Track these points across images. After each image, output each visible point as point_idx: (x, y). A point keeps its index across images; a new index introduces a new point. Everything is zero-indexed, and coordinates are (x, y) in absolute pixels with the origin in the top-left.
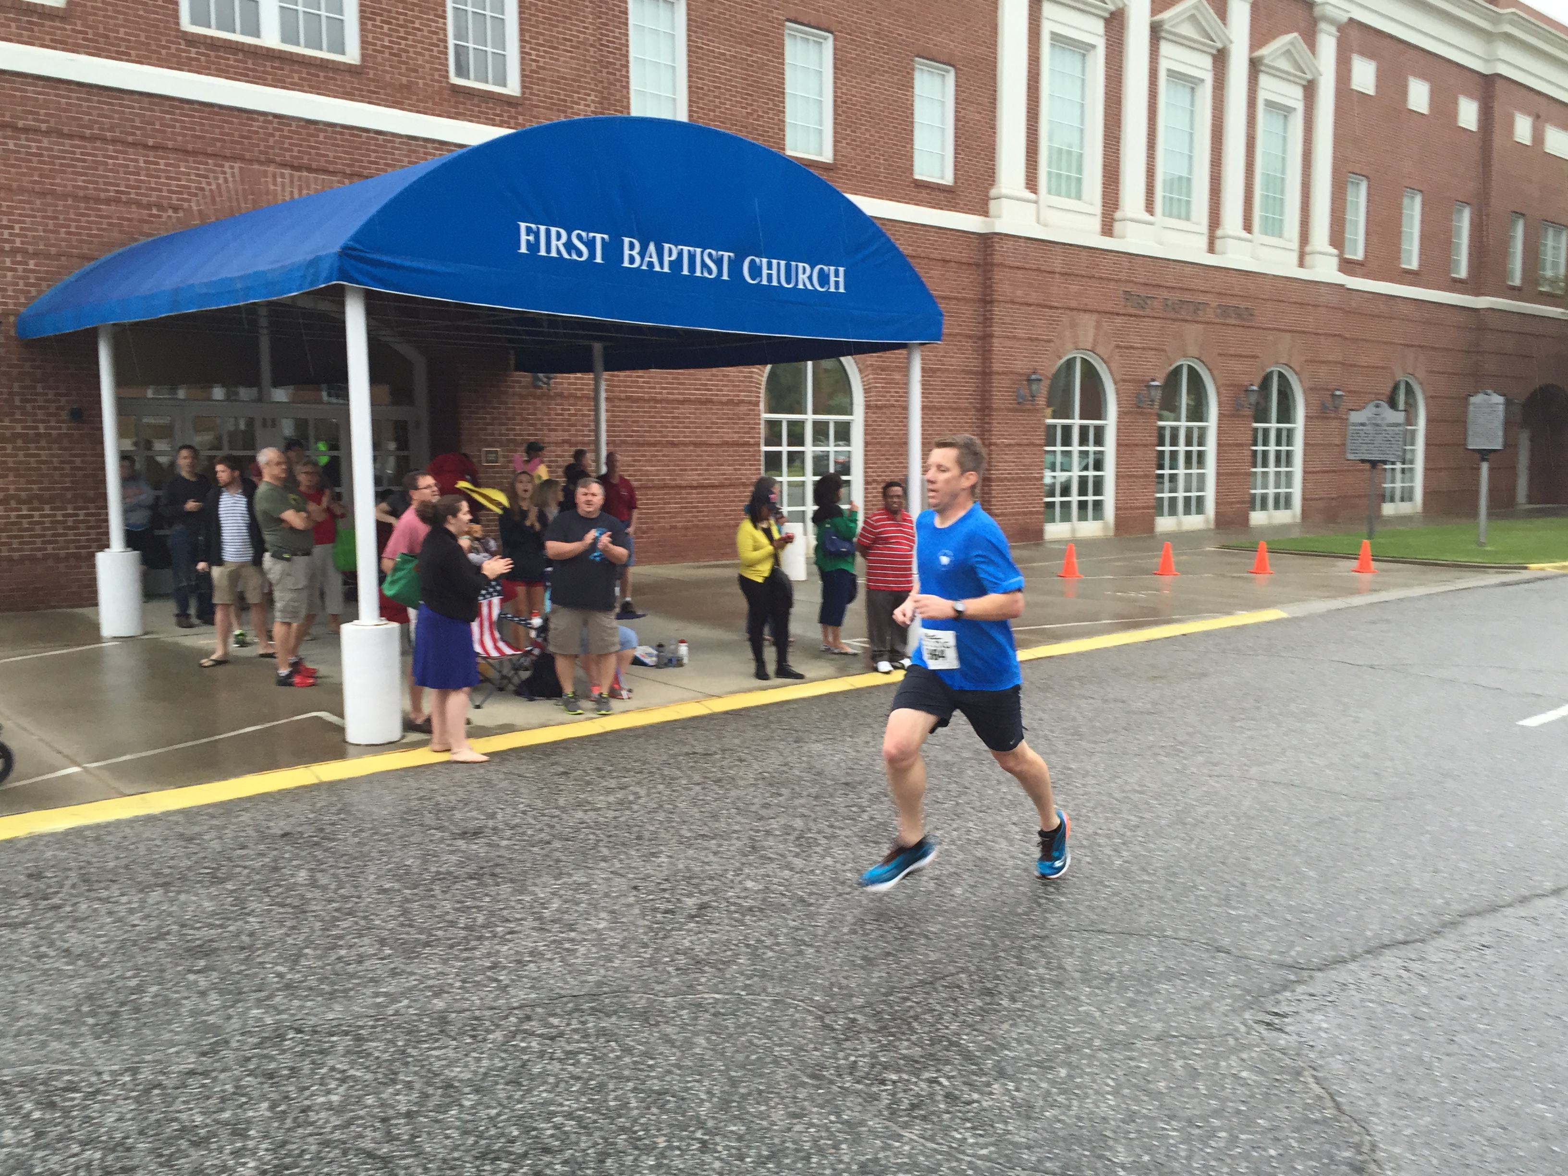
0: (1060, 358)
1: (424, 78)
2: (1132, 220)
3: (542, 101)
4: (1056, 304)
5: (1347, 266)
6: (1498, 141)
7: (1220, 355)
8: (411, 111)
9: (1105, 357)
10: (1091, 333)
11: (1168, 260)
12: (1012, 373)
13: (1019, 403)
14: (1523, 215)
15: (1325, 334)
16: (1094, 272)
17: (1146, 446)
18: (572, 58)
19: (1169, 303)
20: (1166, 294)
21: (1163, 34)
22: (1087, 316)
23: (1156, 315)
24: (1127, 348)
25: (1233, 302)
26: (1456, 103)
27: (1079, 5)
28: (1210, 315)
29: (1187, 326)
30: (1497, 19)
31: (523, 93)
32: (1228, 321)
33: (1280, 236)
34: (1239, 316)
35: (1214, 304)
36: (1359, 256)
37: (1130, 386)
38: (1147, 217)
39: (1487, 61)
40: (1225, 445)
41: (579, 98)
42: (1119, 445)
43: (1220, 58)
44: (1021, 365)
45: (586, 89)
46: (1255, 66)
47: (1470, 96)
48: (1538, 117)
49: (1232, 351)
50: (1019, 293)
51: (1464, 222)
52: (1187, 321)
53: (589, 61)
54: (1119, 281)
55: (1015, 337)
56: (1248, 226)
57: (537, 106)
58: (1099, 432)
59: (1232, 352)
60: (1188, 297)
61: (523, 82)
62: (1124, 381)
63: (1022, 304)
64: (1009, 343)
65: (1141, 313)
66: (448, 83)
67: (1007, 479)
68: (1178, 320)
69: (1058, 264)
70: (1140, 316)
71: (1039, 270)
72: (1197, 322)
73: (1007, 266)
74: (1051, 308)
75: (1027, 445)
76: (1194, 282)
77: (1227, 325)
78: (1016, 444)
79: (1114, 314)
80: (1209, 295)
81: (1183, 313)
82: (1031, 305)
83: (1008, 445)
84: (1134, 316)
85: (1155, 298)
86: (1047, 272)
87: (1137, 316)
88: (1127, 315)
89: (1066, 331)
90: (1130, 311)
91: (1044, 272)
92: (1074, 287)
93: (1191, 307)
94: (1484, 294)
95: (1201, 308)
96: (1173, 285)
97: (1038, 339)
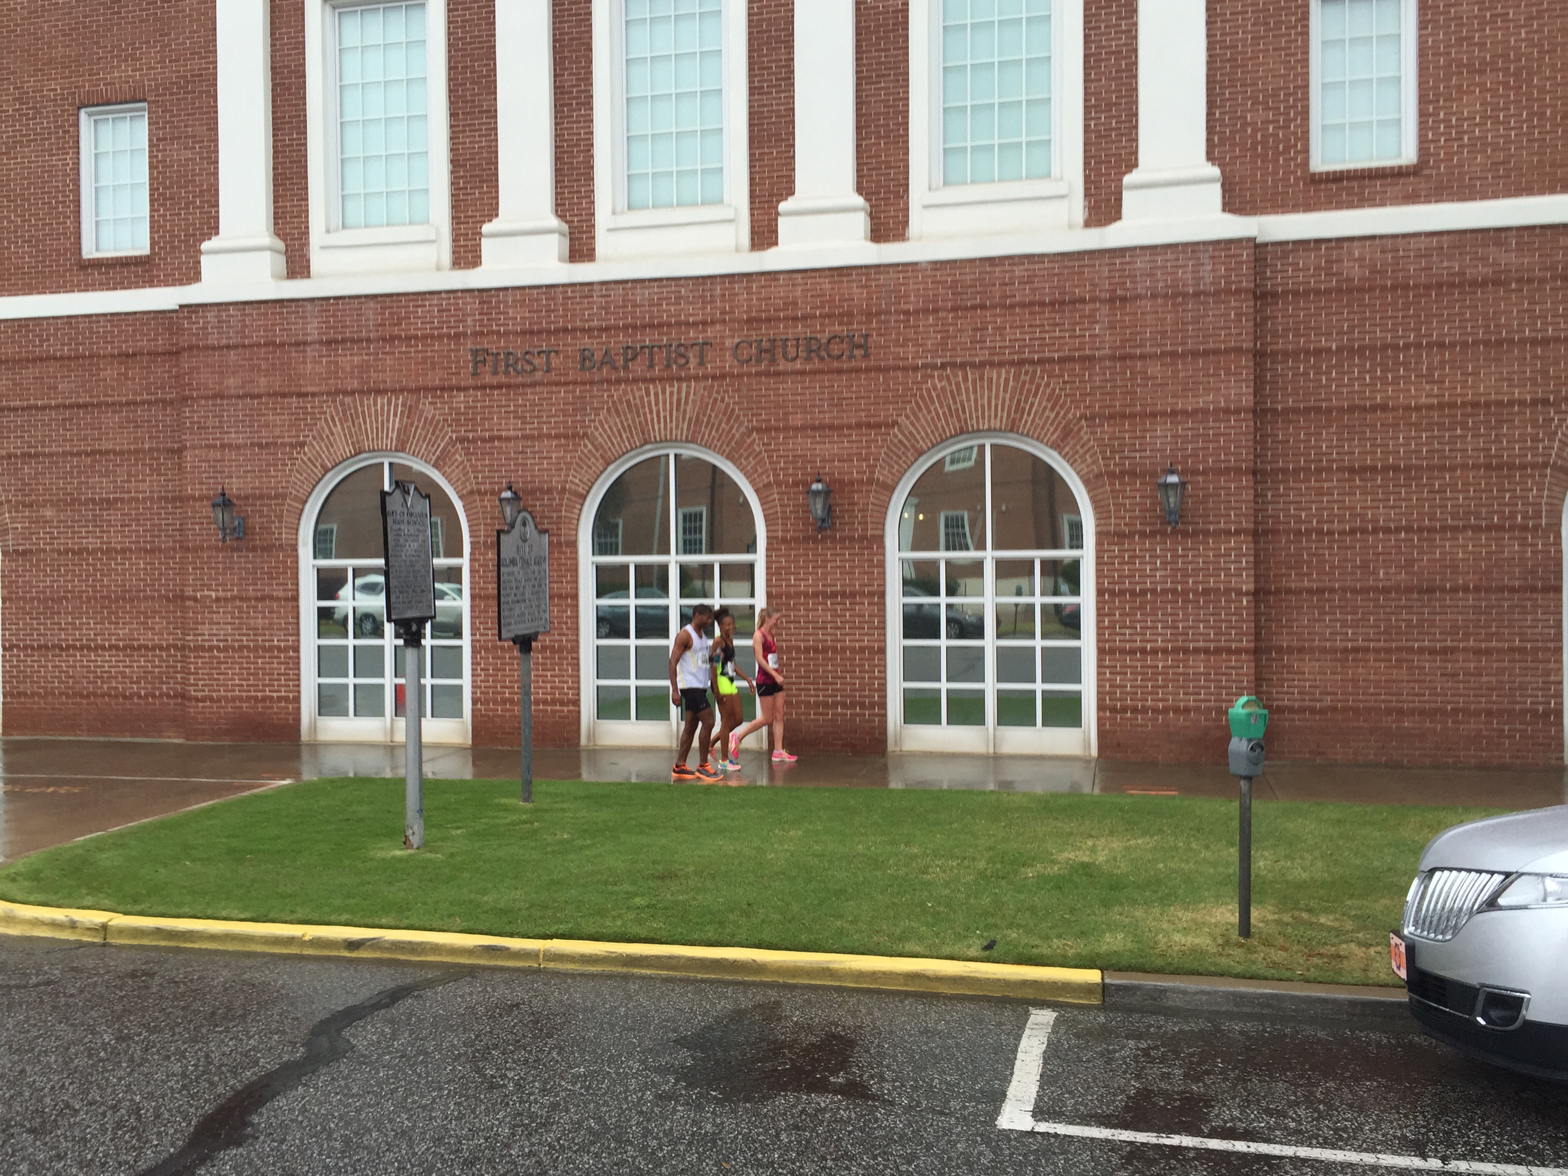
0: (325, 468)
2: (520, 233)
4: (310, 389)
7: (759, 430)
9: (435, 459)
10: (395, 424)
11: (587, 284)
13: (239, 539)
16: (396, 331)
19: (599, 355)
20: (586, 342)
22: (381, 400)
23: (563, 378)
24: (484, 440)
25: (798, 331)
28: (721, 362)
29: (652, 388)
32: (783, 365)
34: (824, 355)
35: (732, 342)
44: (238, 485)
49: (797, 420)
50: (231, 382)
52: (645, 380)
54: (457, 336)
55: (225, 446)
59: (798, 423)
60: (650, 338)
63: (239, 397)
65: (519, 380)
67: (218, 649)
68: (626, 381)
69: (313, 329)
70: (517, 386)
71: (270, 344)
72: (680, 379)
73: (207, 348)
74: (306, 395)
75: (257, 599)
76: (667, 312)
77: (777, 374)
78: (234, 598)
79: (451, 389)
80: (718, 327)
81: (638, 368)
82: (259, 396)
83: (218, 599)
84: (499, 387)
85: (557, 352)
86: (290, 345)
87: (509, 386)
88: (483, 387)
89: (335, 425)
90: (488, 379)
91: (282, 345)
92: (349, 359)
93: (659, 356)
95: (692, 353)
96: (605, 324)
97: (274, 443)
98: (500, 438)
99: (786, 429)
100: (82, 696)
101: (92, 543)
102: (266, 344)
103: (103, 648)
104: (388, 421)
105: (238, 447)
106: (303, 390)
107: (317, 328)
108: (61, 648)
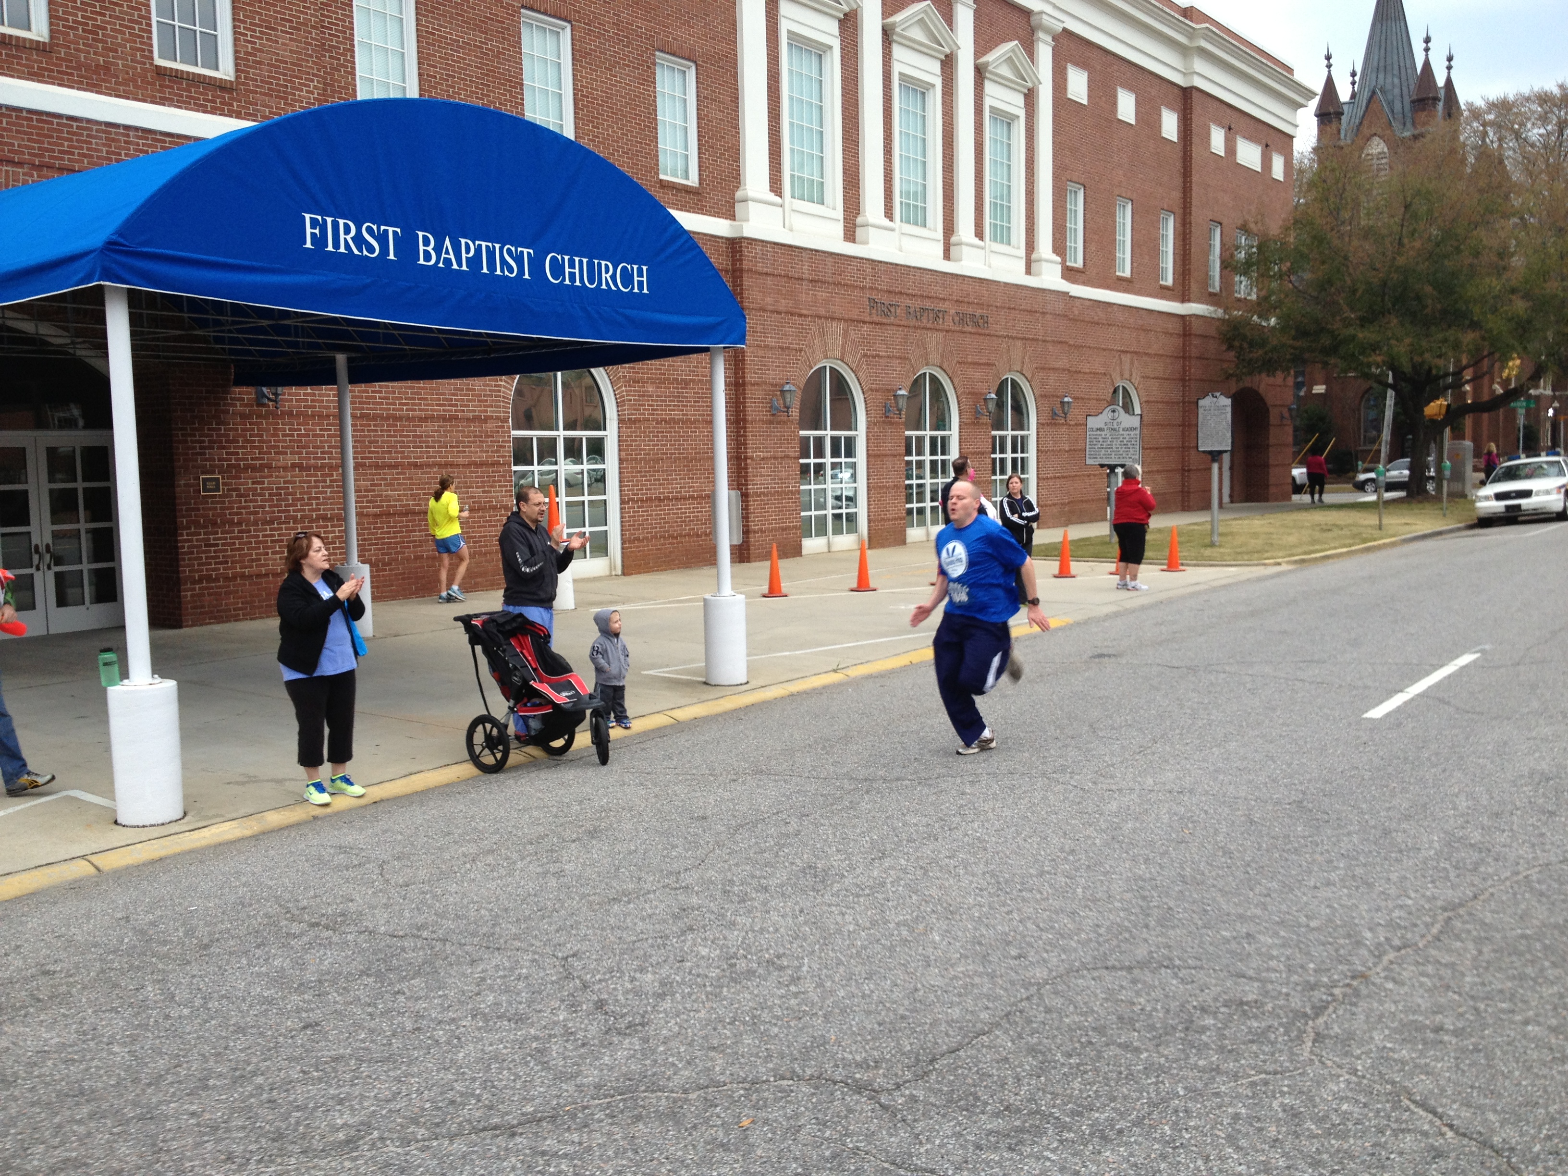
0: (811, 367)
1: (122, 59)
2: (873, 226)
3: (257, 86)
4: (804, 312)
5: (1069, 273)
6: (1197, 152)
7: (958, 362)
8: (110, 95)
9: (854, 366)
10: (839, 341)
11: (909, 267)
12: (765, 383)
13: (773, 415)
14: (1221, 224)
15: (1053, 341)
16: (839, 278)
17: (895, 456)
18: (291, 39)
19: (912, 310)
20: (908, 302)
21: (895, 38)
22: (835, 324)
23: (901, 323)
24: (874, 357)
25: (970, 310)
26: (1160, 115)
27: (815, 5)
28: (949, 324)
29: (929, 333)
30: (1191, 33)
31: (237, 77)
32: (966, 329)
33: (1009, 243)
34: (977, 325)
35: (953, 312)
36: (1079, 264)
37: (879, 396)
38: (886, 222)
39: (1185, 75)
41: (300, 84)
42: (869, 455)
43: (948, 64)
44: (773, 375)
45: (308, 73)
46: (980, 73)
47: (1171, 107)
48: (1229, 129)
49: (970, 358)
50: (769, 300)
51: (1169, 230)
52: (928, 329)
53: (311, 44)
54: (864, 288)
55: (766, 346)
56: (979, 234)
57: (256, 92)
58: (850, 443)
59: (970, 360)
60: (928, 304)
61: (236, 65)
62: (871, 390)
63: (772, 312)
64: (761, 353)
65: (885, 321)
66: (152, 64)
67: (766, 493)
68: (920, 328)
69: (805, 270)
70: (882, 324)
71: (787, 276)
72: (937, 330)
73: (757, 272)
74: (800, 315)
75: (783, 457)
76: (933, 290)
77: (965, 332)
79: (860, 321)
80: (947, 303)
81: (924, 320)
82: (782, 312)
83: (763, 458)
84: (879, 324)
85: (898, 305)
86: (795, 279)
88: (872, 323)
89: (816, 339)
90: (876, 319)
91: (792, 278)
92: (821, 294)
93: (931, 315)
94: (1189, 301)
95: (941, 315)
96: (914, 292)
97: (789, 348)
98: (878, 356)
99: (967, 362)
100: (673, 537)
101: (677, 415)
102: (784, 276)
103: (685, 498)
106: (801, 311)
108: (660, 500)
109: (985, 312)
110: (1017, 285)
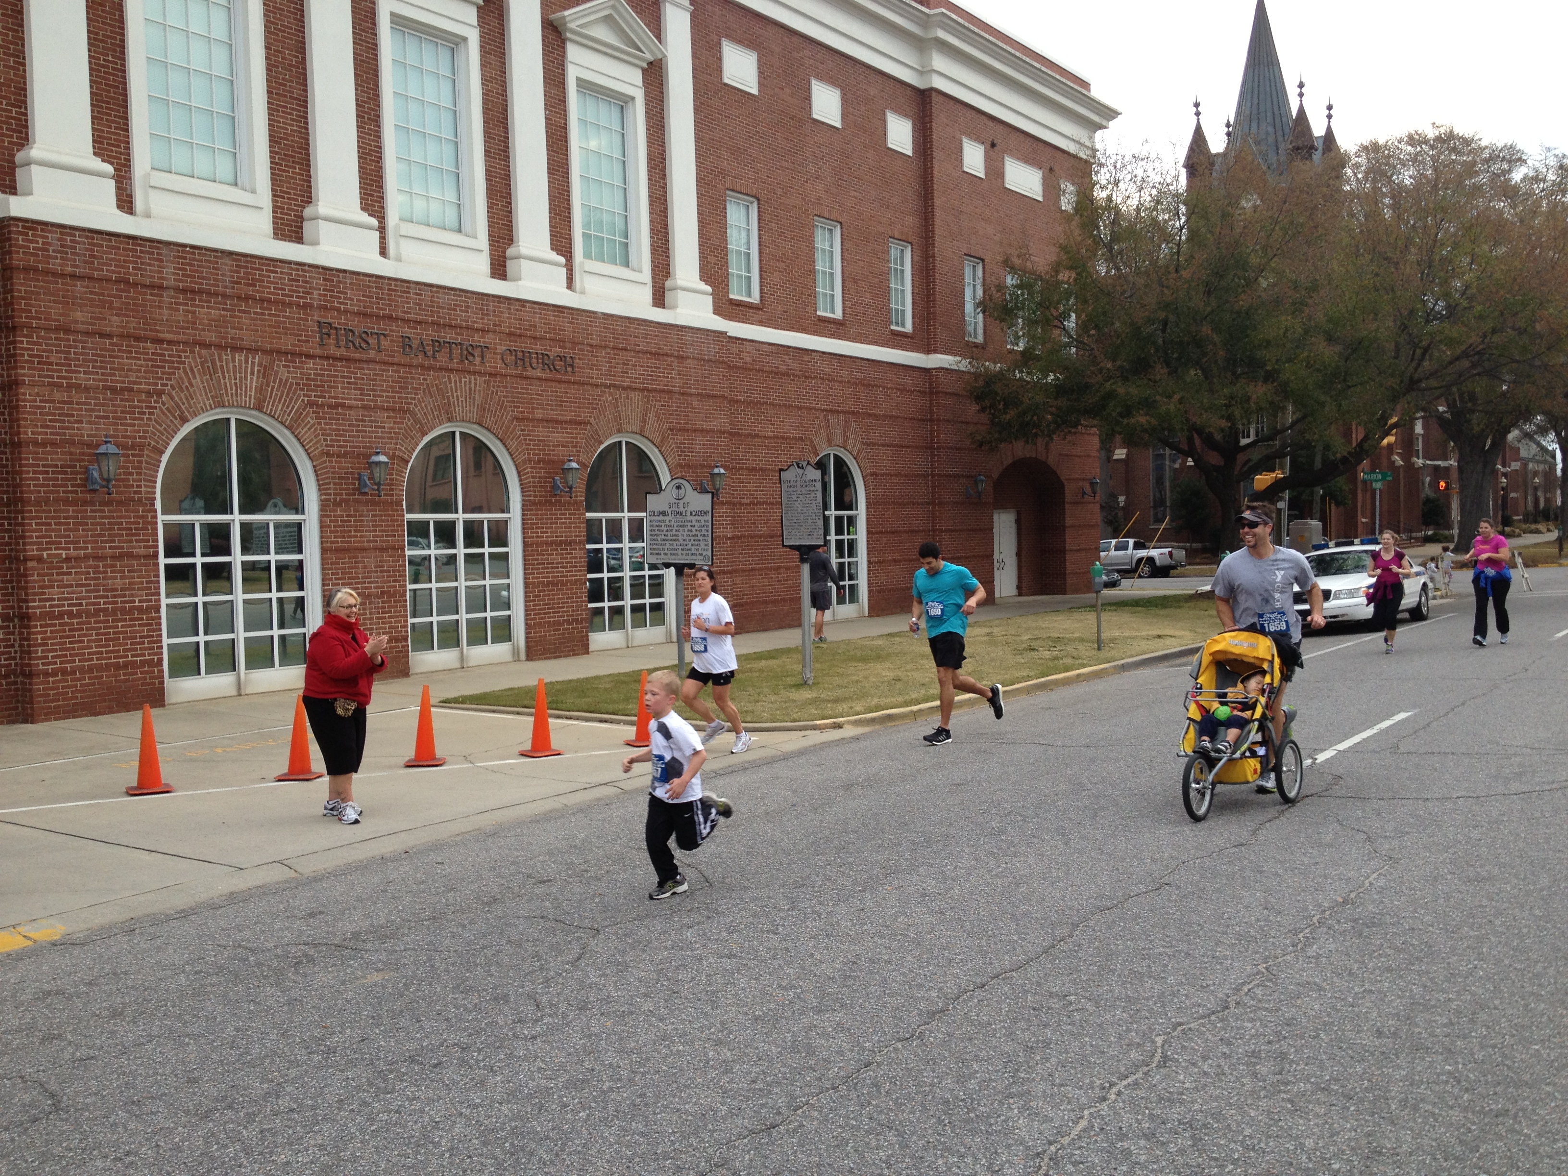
0: (184, 420)
2: (337, 221)
4: (167, 336)
5: (729, 308)
6: (940, 168)
7: (518, 419)
9: (287, 418)
10: (253, 382)
11: (406, 281)
12: (72, 443)
13: (92, 491)
14: (983, 260)
16: (250, 291)
17: (382, 549)
19: (415, 343)
20: (407, 331)
22: (239, 357)
23: (388, 359)
24: (330, 406)
25: (538, 347)
26: (884, 121)
28: (494, 363)
29: (454, 377)
30: (925, 22)
32: (530, 372)
33: (621, 264)
34: (552, 368)
35: (500, 349)
36: (754, 298)
38: (367, 219)
39: (921, 73)
40: (538, 544)
42: (324, 551)
44: (91, 430)
46: (554, 31)
47: (901, 112)
48: (993, 145)
49: (539, 414)
50: (79, 315)
51: (905, 264)
52: (447, 370)
54: (305, 306)
55: (74, 386)
56: (561, 248)
58: (288, 532)
59: (540, 416)
60: (449, 336)
62: (325, 455)
63: (87, 333)
64: (57, 395)
65: (357, 355)
67: (70, 614)
68: (434, 368)
69: (170, 274)
70: (355, 361)
71: (124, 281)
72: (469, 372)
73: (47, 273)
74: (161, 341)
75: (113, 557)
76: (460, 316)
77: (527, 378)
78: (86, 557)
79: (300, 355)
80: (491, 335)
81: (442, 358)
82: (110, 336)
83: (68, 559)
84: (340, 359)
85: (384, 335)
86: (144, 286)
87: (348, 360)
88: (327, 358)
89: (195, 378)
90: (333, 351)
91: (136, 284)
92: (207, 312)
93: (456, 352)
94: (935, 351)
95: (477, 353)
96: (419, 318)
97: (131, 390)
98: (343, 406)
99: (532, 420)
102: (118, 281)
104: (246, 379)
105: (87, 389)
106: (161, 335)
107: (174, 274)
109: (568, 352)
110: (628, 318)
